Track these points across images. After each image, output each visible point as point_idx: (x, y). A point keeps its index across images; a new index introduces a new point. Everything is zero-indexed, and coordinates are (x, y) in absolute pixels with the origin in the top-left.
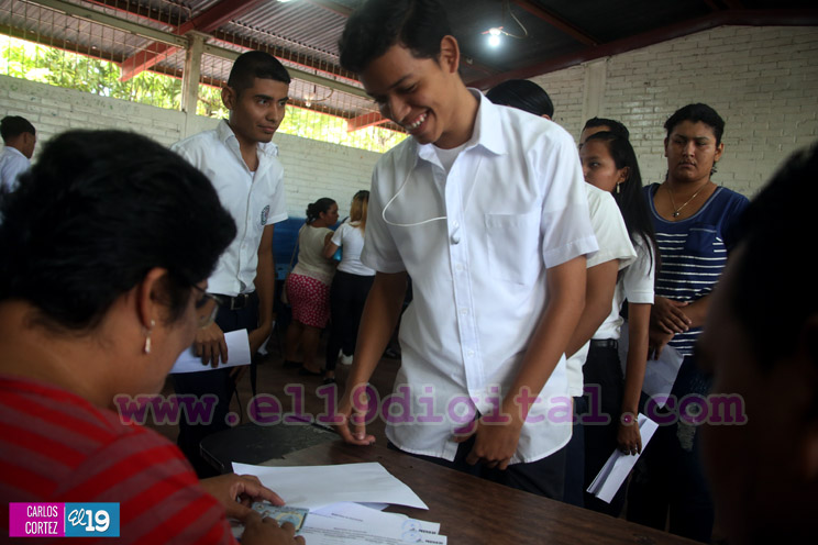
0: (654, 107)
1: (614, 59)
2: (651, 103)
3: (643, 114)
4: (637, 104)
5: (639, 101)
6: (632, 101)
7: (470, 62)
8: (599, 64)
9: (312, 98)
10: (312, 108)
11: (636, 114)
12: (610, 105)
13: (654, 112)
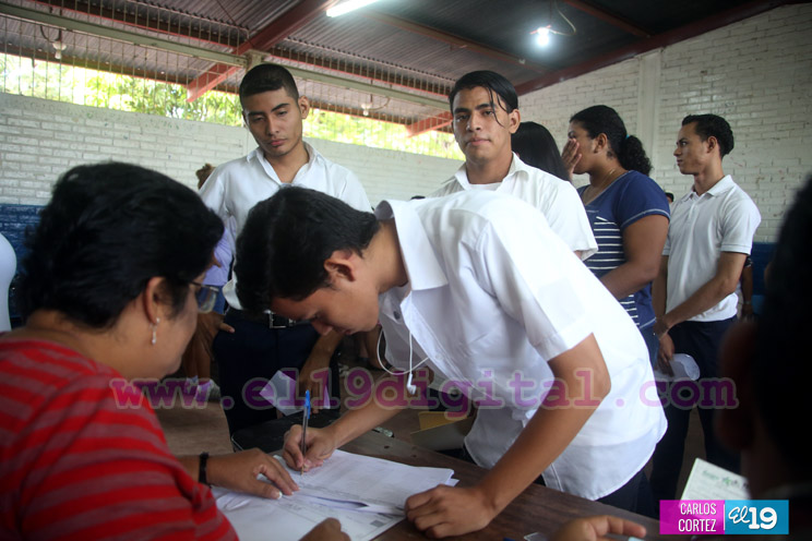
0: (712, 96)
1: (669, 49)
2: (709, 92)
3: (701, 103)
4: (694, 93)
5: (696, 90)
6: (690, 91)
7: (523, 62)
8: (653, 56)
9: (369, 107)
10: (369, 116)
11: (694, 104)
12: (666, 97)
13: (712, 101)
